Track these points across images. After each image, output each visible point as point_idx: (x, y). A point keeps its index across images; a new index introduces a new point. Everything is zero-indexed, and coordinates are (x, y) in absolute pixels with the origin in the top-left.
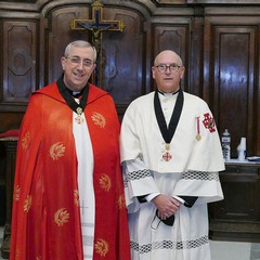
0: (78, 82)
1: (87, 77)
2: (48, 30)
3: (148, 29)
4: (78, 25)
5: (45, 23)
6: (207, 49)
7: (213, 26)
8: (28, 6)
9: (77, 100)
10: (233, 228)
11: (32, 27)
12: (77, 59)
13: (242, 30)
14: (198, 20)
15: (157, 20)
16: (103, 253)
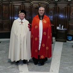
2: (32, 8)
3: (48, 7)
4: (37, 7)
5: (31, 6)
6: (57, 11)
7: (59, 7)
8: (29, 4)
9: (41, 18)
10: (60, 40)
11: (29, 7)
14: (56, 6)
15: (49, 6)
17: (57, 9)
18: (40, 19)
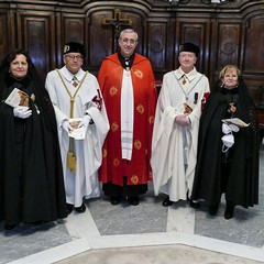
0: (127, 52)
1: (132, 50)
3: (145, 24)
4: (107, 21)
6: (177, 36)
7: (181, 23)
9: (127, 63)
12: (126, 40)
13: (197, 26)
14: (173, 20)
16: (139, 148)
17: (178, 29)
18: (125, 67)
